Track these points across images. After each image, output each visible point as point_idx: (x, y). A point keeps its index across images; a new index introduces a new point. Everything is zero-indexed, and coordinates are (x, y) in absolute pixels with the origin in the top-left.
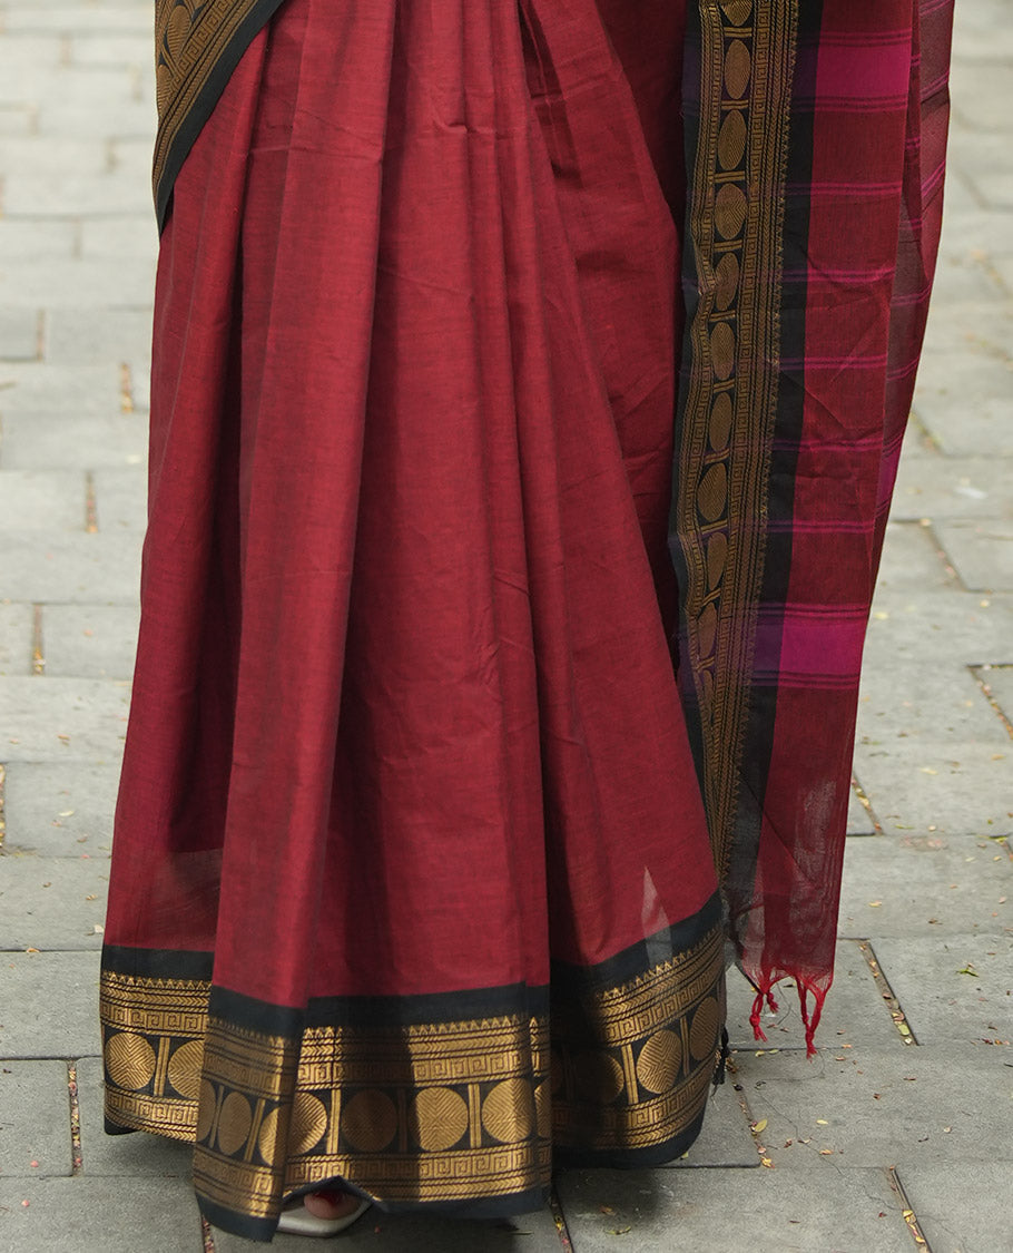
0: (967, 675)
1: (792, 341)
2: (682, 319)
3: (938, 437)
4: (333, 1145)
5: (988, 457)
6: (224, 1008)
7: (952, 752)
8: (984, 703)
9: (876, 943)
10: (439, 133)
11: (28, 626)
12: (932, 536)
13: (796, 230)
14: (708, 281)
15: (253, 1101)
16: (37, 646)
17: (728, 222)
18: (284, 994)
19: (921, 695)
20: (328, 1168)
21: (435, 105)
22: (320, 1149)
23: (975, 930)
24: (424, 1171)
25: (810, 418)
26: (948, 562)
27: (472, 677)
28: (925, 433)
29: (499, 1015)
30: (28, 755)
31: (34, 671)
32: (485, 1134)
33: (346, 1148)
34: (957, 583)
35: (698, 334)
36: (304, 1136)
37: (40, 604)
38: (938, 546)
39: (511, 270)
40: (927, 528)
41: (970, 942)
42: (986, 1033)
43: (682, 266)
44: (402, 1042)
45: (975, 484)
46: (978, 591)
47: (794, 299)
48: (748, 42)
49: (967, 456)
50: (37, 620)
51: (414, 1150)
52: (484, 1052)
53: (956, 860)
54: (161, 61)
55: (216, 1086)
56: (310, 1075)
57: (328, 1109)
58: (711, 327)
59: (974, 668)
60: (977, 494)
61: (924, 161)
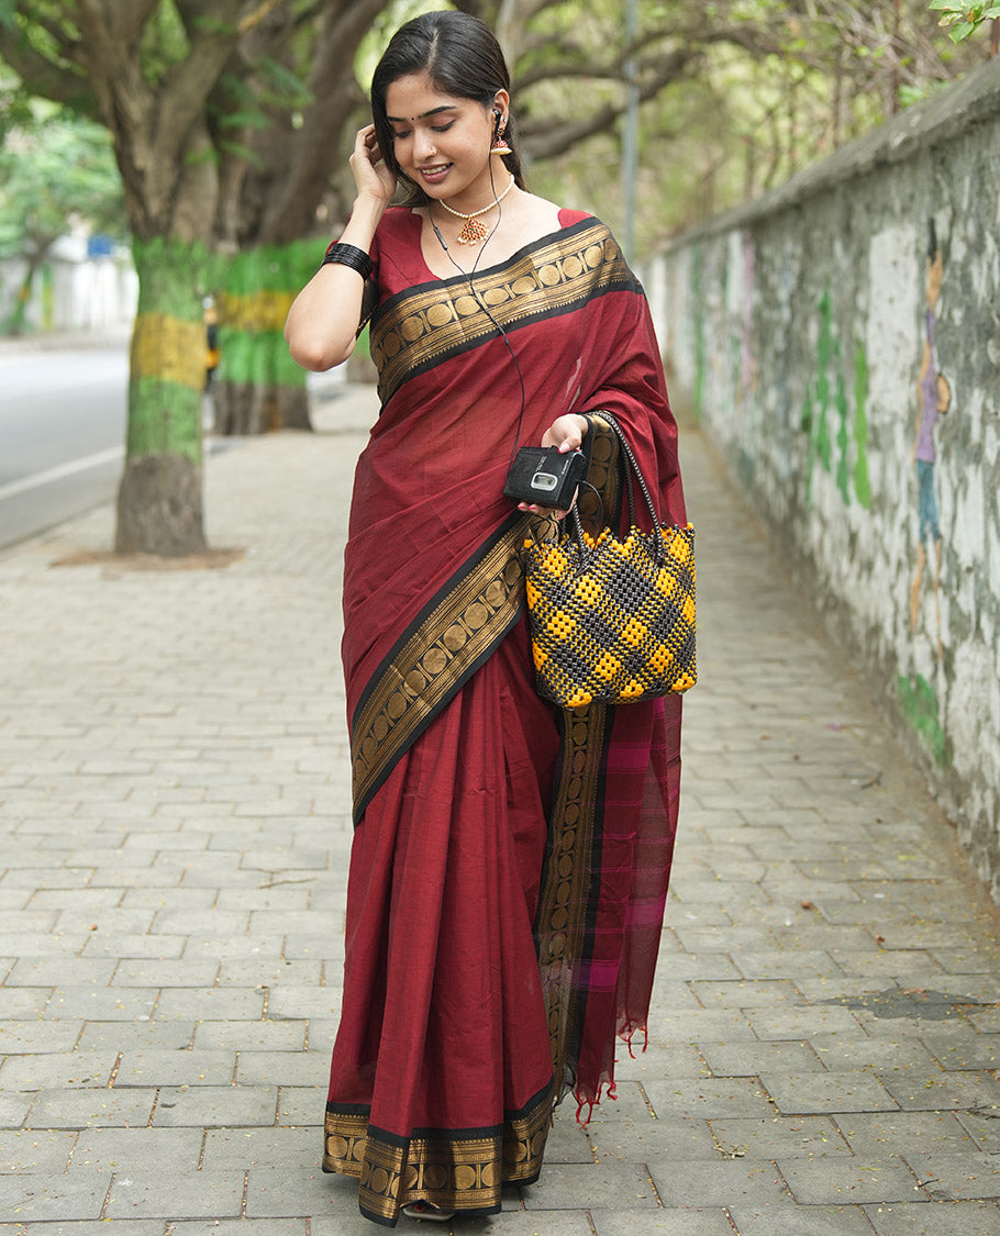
0: (685, 985)
1: (597, 861)
2: (546, 857)
3: (679, 896)
4: (420, 1186)
5: (699, 904)
6: (374, 1133)
7: (677, 1013)
8: (691, 995)
9: (643, 1083)
10: (475, 793)
11: (319, 968)
12: (674, 932)
13: (599, 818)
14: (558, 842)
15: (389, 1173)
16: (323, 976)
17: (570, 819)
18: (402, 1132)
19: (666, 992)
20: (421, 1195)
21: (473, 783)
22: (415, 1187)
23: (682, 1078)
24: (457, 1197)
25: (603, 891)
26: (680, 943)
27: (482, 1006)
28: (674, 895)
29: (489, 1138)
30: (318, 1016)
31: (321, 985)
32: (482, 1183)
33: (425, 1187)
34: (684, 951)
35: (553, 862)
36: (410, 1181)
37: (324, 961)
38: (677, 937)
39: (499, 845)
40: (673, 931)
41: (680, 1082)
42: (684, 1115)
43: (550, 838)
44: (450, 1147)
45: (694, 914)
46: (692, 954)
47: (597, 846)
48: (585, 751)
49: (690, 903)
50: (323, 967)
51: (454, 1189)
52: (483, 1152)
53: (677, 1052)
54: (354, 779)
55: (370, 1165)
56: (412, 1158)
57: (418, 1171)
58: (560, 858)
59: (688, 982)
60: (693, 917)
61: (670, 786)
